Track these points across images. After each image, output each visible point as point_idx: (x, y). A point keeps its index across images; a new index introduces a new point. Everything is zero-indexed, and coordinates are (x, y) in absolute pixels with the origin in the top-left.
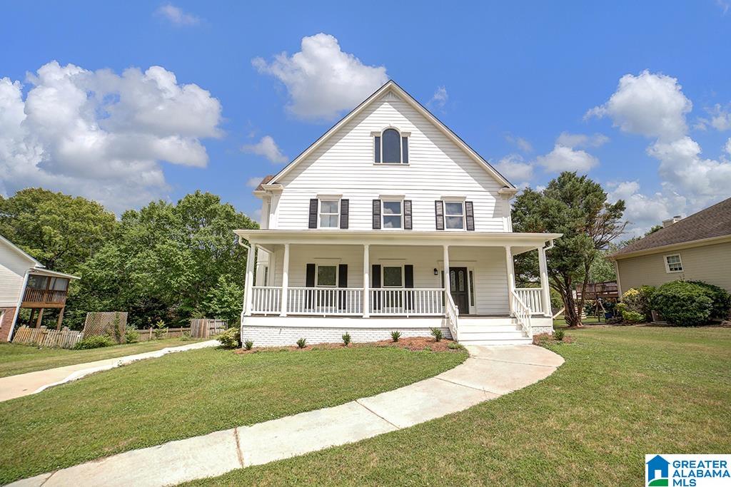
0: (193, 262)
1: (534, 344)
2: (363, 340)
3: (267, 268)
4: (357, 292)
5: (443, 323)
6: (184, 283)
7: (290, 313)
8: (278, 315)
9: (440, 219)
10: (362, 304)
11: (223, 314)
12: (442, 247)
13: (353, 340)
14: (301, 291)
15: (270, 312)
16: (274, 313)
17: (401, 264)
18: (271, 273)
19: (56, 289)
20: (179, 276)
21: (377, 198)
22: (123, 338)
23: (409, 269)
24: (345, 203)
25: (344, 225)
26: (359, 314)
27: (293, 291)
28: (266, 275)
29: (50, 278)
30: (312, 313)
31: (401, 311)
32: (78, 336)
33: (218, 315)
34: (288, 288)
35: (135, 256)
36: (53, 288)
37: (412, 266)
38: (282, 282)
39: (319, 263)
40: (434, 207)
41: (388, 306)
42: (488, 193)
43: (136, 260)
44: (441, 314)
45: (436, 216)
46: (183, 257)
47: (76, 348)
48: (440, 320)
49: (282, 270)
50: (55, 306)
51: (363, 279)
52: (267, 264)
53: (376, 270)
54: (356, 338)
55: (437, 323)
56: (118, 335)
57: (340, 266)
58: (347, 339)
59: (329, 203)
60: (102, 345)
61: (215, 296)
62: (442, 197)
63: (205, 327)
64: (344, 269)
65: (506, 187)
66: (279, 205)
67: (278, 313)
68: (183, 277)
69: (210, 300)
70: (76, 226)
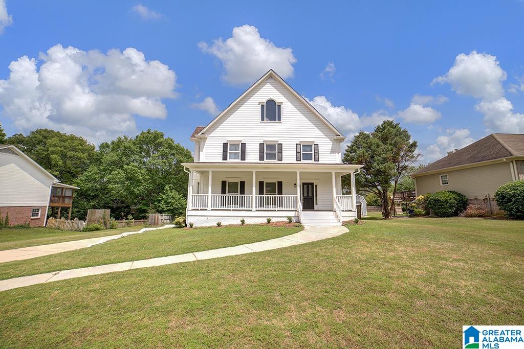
0: (148, 177)
1: (342, 225)
2: (252, 223)
3: (199, 183)
4: (249, 197)
5: (296, 214)
6: (142, 191)
7: (213, 208)
8: (206, 210)
9: (298, 154)
10: (252, 204)
11: (168, 210)
12: (296, 172)
13: (246, 222)
14: (219, 196)
15: (202, 208)
16: (204, 208)
17: (276, 181)
18: (201, 185)
19: (66, 195)
20: (139, 186)
21: (262, 143)
22: (109, 226)
23: (280, 184)
24: (244, 145)
25: (243, 158)
26: (250, 209)
27: (214, 196)
28: (198, 187)
29: (63, 188)
30: (224, 208)
31: (275, 208)
32: (84, 224)
33: (165, 211)
34: (211, 195)
35: (110, 174)
36: (65, 194)
37: (282, 182)
38: (208, 191)
39: (228, 180)
40: (295, 147)
41: (268, 205)
42: (328, 139)
43: (111, 176)
44: (294, 209)
45: (297, 152)
46: (141, 174)
47: (83, 231)
48: (294, 212)
49: (208, 184)
50: (67, 206)
51: (252, 189)
52: (199, 181)
53: (261, 184)
54: (248, 221)
55: (292, 214)
56: (105, 224)
57: (241, 182)
58: (243, 222)
59: (234, 145)
60: (97, 229)
61: (163, 199)
62: (300, 142)
63: (158, 219)
64: (243, 183)
65: (338, 135)
66: (205, 146)
67: (206, 208)
68: (142, 187)
69: (159, 201)
70: (71, 154)
